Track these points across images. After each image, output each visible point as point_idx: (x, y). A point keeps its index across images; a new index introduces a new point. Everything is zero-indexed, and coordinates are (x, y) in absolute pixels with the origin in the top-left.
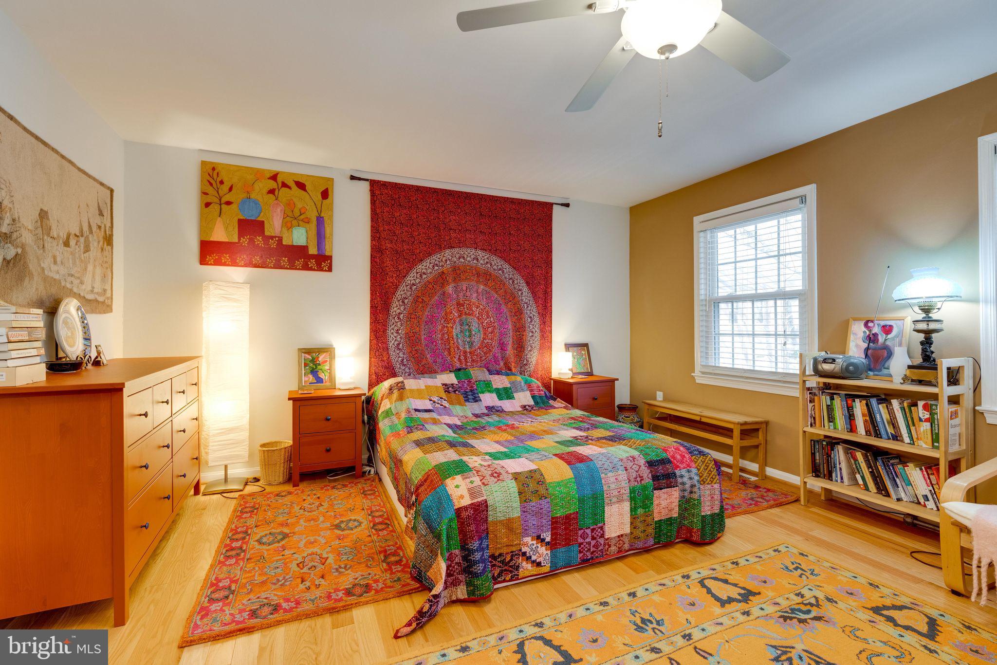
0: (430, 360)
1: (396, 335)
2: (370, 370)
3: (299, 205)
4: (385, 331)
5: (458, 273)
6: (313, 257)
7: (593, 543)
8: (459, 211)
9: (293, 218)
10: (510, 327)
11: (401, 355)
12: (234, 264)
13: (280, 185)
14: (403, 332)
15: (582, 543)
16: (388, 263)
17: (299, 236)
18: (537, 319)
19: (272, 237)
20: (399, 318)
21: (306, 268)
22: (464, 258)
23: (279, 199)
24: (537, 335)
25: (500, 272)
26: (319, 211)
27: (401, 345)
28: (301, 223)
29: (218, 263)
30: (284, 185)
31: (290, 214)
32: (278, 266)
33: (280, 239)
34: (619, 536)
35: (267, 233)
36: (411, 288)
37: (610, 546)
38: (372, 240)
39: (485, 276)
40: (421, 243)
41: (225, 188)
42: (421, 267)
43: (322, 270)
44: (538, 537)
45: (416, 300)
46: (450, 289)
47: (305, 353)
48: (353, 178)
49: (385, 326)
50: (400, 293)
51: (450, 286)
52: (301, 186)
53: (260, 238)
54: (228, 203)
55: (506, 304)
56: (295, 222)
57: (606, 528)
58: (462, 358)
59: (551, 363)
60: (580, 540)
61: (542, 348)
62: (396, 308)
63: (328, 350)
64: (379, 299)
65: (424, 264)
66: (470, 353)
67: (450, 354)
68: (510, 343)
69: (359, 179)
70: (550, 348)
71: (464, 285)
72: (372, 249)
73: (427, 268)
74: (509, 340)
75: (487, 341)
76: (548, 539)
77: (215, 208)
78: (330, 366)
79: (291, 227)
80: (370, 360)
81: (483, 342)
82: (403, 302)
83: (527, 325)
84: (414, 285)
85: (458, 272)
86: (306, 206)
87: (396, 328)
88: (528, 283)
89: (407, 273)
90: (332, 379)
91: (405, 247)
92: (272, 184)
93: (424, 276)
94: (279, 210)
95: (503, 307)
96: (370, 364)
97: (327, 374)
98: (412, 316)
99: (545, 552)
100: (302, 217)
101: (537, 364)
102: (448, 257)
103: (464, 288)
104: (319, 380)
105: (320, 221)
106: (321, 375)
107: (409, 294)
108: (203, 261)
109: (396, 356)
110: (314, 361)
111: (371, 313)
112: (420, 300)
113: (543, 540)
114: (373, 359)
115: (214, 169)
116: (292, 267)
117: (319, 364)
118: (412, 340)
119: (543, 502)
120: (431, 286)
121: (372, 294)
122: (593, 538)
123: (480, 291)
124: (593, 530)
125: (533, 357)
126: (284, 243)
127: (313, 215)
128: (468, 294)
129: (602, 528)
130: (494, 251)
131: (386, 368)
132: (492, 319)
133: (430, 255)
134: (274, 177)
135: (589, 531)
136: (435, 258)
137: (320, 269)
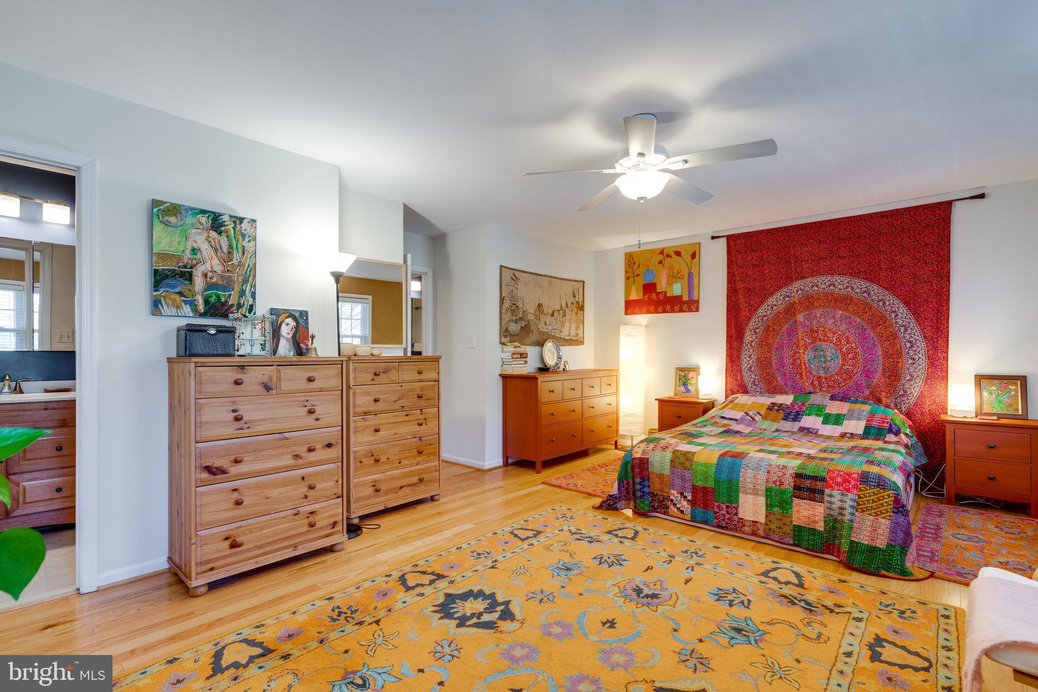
0: (781, 382)
1: (748, 359)
2: (726, 387)
3: (677, 268)
4: (739, 356)
5: (809, 302)
6: (685, 302)
7: (727, 516)
8: (812, 241)
9: (674, 277)
10: (880, 353)
11: (753, 376)
12: (641, 313)
13: (665, 255)
14: (755, 357)
15: (718, 513)
16: (742, 299)
17: (677, 290)
18: (921, 345)
19: (660, 293)
20: (751, 345)
21: (681, 311)
22: (817, 286)
23: (665, 266)
24: (922, 362)
25: (865, 295)
26: (690, 269)
27: (753, 368)
28: (678, 279)
29: (633, 313)
30: (668, 256)
31: (671, 275)
32: (664, 311)
33: (666, 293)
34: (753, 522)
35: (658, 290)
36: (762, 319)
37: (744, 526)
38: (728, 284)
39: (844, 301)
40: (771, 278)
41: (636, 266)
42: (771, 300)
43: (692, 311)
44: (682, 494)
45: (767, 329)
46: (800, 317)
47: (680, 371)
48: (713, 238)
49: (739, 351)
50: (751, 325)
51: (802, 315)
52: (678, 254)
53: (654, 294)
54: (638, 275)
55: (874, 329)
56: (674, 280)
57: (740, 510)
58: (816, 382)
59: (946, 396)
60: (716, 510)
61: (929, 378)
62: (748, 337)
63: (695, 369)
64: (733, 330)
65: (775, 297)
66: (826, 378)
67: (802, 378)
68: (880, 369)
69: (719, 237)
70: (946, 378)
71: (818, 312)
72: (728, 290)
73: (777, 301)
74: (879, 367)
75: (848, 367)
76: (689, 498)
77: (631, 279)
78: (697, 380)
79: (672, 283)
80: (726, 379)
81: (841, 368)
82: (755, 331)
83: (904, 351)
84: (765, 316)
85: (811, 300)
86: (681, 267)
87: (749, 354)
88: (906, 303)
89: (758, 307)
90: (697, 391)
91: (757, 285)
92: (661, 257)
93: (775, 308)
94: (665, 274)
95: (869, 331)
96: (726, 382)
97: (694, 387)
98: (764, 343)
99: (687, 506)
100: (679, 275)
101: (921, 396)
102: (798, 289)
103: (818, 315)
104: (688, 391)
105: (690, 275)
106: (690, 387)
107: (760, 324)
108: (626, 313)
109: (748, 378)
110: (685, 376)
111: (727, 341)
112: (769, 329)
113: (685, 497)
114: (728, 378)
115: (631, 256)
116: (673, 311)
117: (689, 380)
118: (764, 364)
119: (687, 472)
120: (781, 316)
121: (728, 327)
122: (728, 513)
123: (838, 316)
124: (728, 507)
125: (915, 388)
126: (668, 296)
127: (685, 273)
128: (823, 320)
129: (736, 508)
130: (858, 274)
131: (739, 386)
132: (853, 345)
133: (781, 288)
134: (662, 253)
135: (724, 506)
136: (784, 291)
137: (690, 311)
